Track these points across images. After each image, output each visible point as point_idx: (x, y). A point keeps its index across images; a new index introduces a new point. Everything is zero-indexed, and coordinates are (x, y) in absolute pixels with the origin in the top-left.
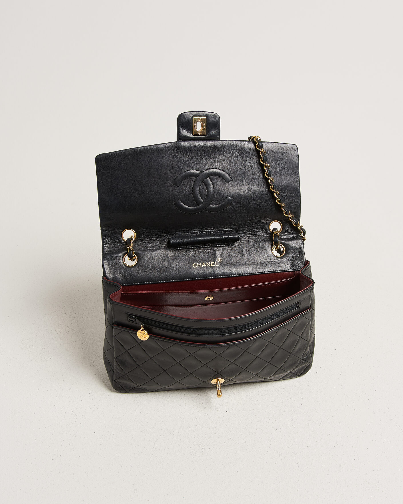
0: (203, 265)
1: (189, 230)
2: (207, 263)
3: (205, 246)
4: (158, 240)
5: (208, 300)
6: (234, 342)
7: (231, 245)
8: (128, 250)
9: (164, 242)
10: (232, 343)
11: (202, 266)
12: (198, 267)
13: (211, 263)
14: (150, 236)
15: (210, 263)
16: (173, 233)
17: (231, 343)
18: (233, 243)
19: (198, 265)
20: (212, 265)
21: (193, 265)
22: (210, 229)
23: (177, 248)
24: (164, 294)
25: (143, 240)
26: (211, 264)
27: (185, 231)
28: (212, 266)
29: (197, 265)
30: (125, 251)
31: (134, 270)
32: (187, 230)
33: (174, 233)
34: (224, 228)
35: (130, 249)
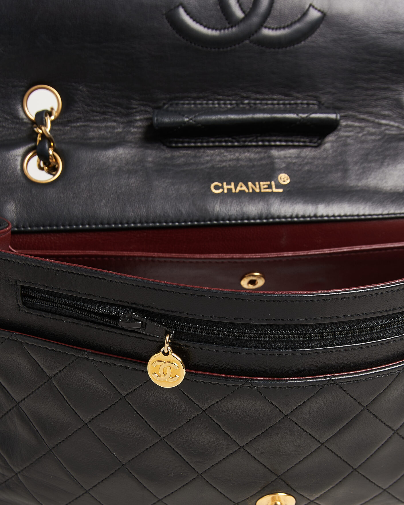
0: (239, 188)
1: (204, 98)
2: (250, 184)
3: (245, 142)
4: (119, 123)
5: (251, 286)
6: (334, 377)
7: (315, 143)
8: (39, 138)
9: (137, 127)
10: (329, 377)
11: (236, 189)
12: (226, 191)
13: (261, 183)
14: (98, 109)
15: (259, 185)
16: (161, 104)
17: (326, 377)
18: (319, 139)
19: (226, 187)
20: (264, 189)
21: (212, 186)
22: (258, 99)
23: (171, 142)
24: (131, 259)
25: (80, 118)
26: (262, 187)
27: (195, 99)
28: (263, 191)
29: (222, 187)
30: (29, 143)
31: (51, 192)
32: (199, 98)
33: (164, 104)
34: (298, 98)
35: (43, 135)
